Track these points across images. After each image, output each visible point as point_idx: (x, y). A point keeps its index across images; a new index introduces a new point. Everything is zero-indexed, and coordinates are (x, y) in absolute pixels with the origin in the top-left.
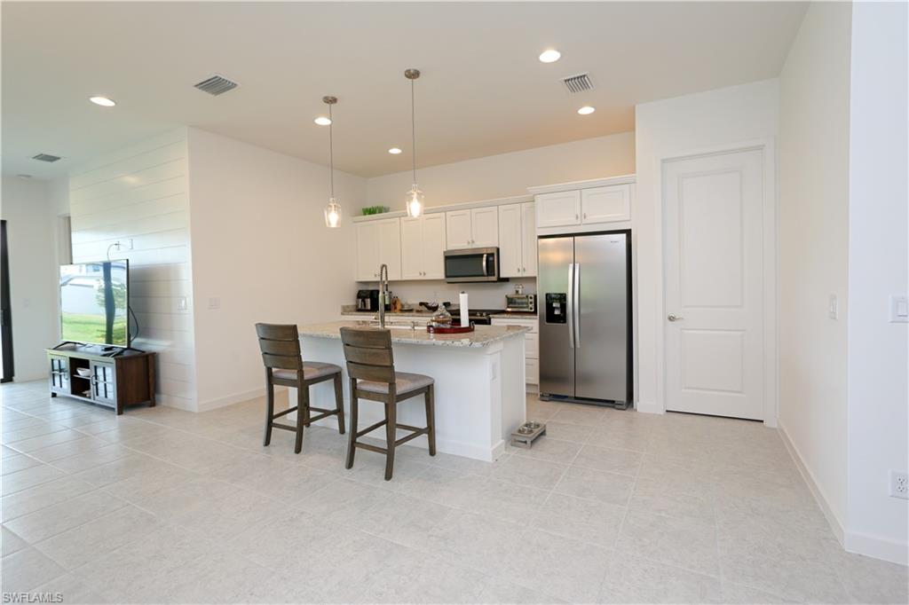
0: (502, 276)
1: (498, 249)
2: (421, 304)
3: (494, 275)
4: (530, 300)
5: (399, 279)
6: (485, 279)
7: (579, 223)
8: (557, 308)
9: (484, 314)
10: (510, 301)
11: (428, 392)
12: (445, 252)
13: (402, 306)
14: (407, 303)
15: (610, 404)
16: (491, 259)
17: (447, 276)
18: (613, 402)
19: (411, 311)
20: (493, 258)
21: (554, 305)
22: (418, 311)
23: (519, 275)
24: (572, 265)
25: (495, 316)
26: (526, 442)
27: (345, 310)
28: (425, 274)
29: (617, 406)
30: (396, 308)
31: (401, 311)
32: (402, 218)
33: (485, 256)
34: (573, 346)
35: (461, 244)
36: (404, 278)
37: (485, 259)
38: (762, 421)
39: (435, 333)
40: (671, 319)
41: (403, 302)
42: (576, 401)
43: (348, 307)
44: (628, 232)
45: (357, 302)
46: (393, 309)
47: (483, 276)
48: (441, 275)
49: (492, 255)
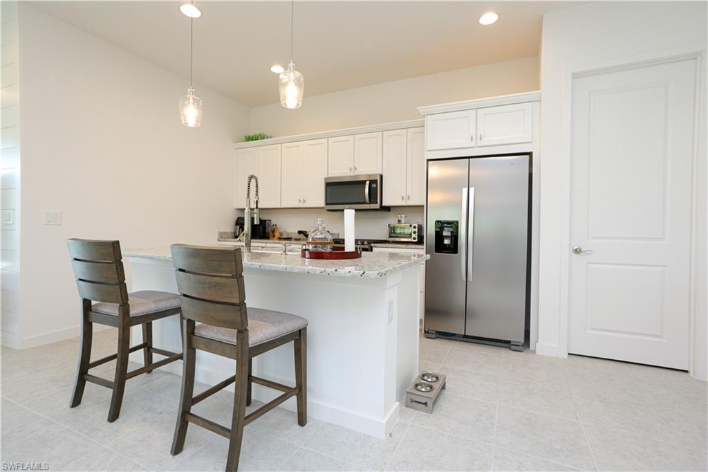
0: (384, 204)
1: (381, 176)
2: (300, 232)
3: (376, 203)
4: (414, 230)
5: (278, 206)
6: (367, 206)
7: (473, 145)
8: (447, 237)
9: (366, 243)
10: (392, 230)
11: (299, 339)
12: (325, 179)
13: (281, 234)
14: (285, 232)
15: (506, 345)
16: (374, 186)
17: (327, 204)
18: (508, 342)
19: (289, 239)
20: (375, 186)
21: (445, 234)
22: (296, 240)
23: (403, 203)
24: (465, 190)
25: (376, 245)
26: (426, 404)
27: (222, 236)
28: (304, 201)
29: (513, 347)
30: (274, 236)
31: (280, 239)
32: (283, 145)
33: (368, 182)
34: (465, 279)
35: (342, 171)
36: (283, 206)
37: (367, 186)
38: (687, 371)
39: (310, 258)
40: (577, 251)
41: (281, 231)
42: (465, 339)
43: (225, 233)
44: (530, 154)
45: (236, 229)
46: (271, 237)
47: (365, 203)
48: (321, 202)
49: (375, 181)
